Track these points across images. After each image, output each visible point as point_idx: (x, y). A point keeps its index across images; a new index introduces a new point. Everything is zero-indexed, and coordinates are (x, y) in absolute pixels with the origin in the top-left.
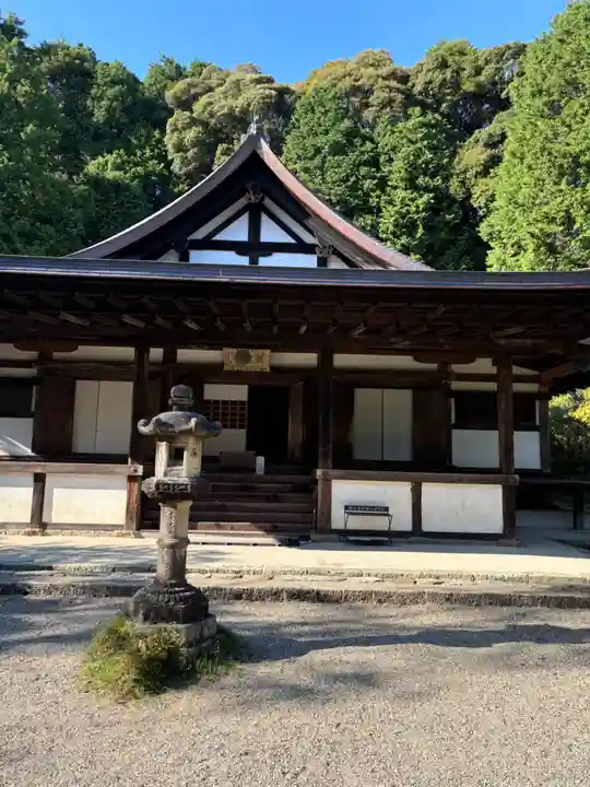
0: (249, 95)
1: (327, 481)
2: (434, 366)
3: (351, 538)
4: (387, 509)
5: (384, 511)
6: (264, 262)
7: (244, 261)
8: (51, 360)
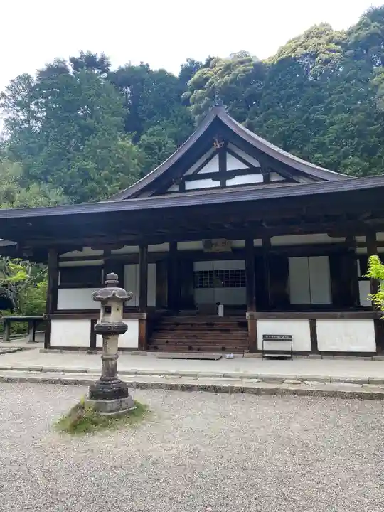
0: (236, 72)
1: (254, 320)
2: (343, 239)
3: (266, 355)
4: (290, 336)
5: (289, 338)
6: (229, 183)
7: (217, 184)
8: (110, 254)
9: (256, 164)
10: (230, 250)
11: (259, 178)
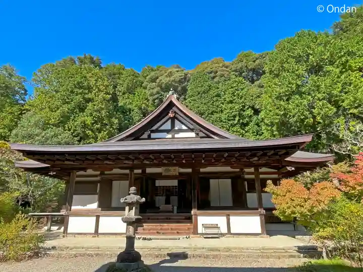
0: (174, 76)
1: (196, 215)
2: (238, 170)
4: (217, 225)
5: (216, 227)
6: (177, 136)
7: (170, 136)
8: (104, 174)
9: (192, 127)
10: (178, 174)
11: (193, 135)
